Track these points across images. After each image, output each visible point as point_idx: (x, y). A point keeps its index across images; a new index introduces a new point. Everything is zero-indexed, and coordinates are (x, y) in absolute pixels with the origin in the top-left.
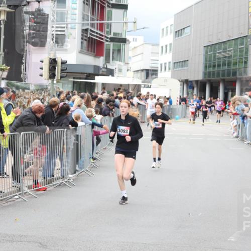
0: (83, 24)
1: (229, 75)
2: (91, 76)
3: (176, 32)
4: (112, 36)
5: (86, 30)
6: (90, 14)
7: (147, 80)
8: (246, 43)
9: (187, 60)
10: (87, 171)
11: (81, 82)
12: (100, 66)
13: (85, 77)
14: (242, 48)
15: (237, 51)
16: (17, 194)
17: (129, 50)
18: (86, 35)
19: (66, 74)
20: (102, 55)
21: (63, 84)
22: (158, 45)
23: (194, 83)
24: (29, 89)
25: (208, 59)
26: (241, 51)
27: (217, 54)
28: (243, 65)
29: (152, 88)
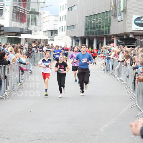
0: (14, 3)
1: (99, 34)
2: (18, 34)
3: (69, 8)
4: (31, 10)
5: (15, 7)
7: (52, 36)
8: (110, 15)
9: (75, 25)
10: (16, 90)
11: (12, 37)
12: (24, 28)
13: (15, 35)
14: (107, 18)
15: (104, 19)
17: (41, 19)
18: (15, 10)
19: (3, 33)
20: (25, 22)
21: (2, 39)
22: (58, 16)
23: (79, 38)
25: (87, 24)
26: (107, 20)
27: (93, 21)
28: (107, 28)
29: (54, 41)
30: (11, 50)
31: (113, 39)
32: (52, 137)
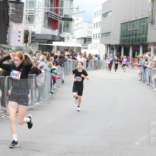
0: (45, 9)
1: (136, 42)
2: (50, 41)
3: (103, 15)
4: (63, 16)
6: (50, 3)
7: (85, 44)
8: (147, 22)
9: (110, 32)
10: (47, 100)
11: (44, 45)
12: (56, 35)
13: (46, 42)
14: (144, 25)
15: (141, 27)
16: (4, 114)
17: (74, 25)
18: (47, 16)
19: (34, 40)
20: (57, 29)
21: (33, 46)
22: (92, 22)
23: (114, 46)
24: (11, 49)
25: (123, 32)
26: (143, 27)
27: (129, 29)
28: (144, 36)
29: (88, 49)
30: (43, 58)
31: (149, 47)
32: (85, 150)
